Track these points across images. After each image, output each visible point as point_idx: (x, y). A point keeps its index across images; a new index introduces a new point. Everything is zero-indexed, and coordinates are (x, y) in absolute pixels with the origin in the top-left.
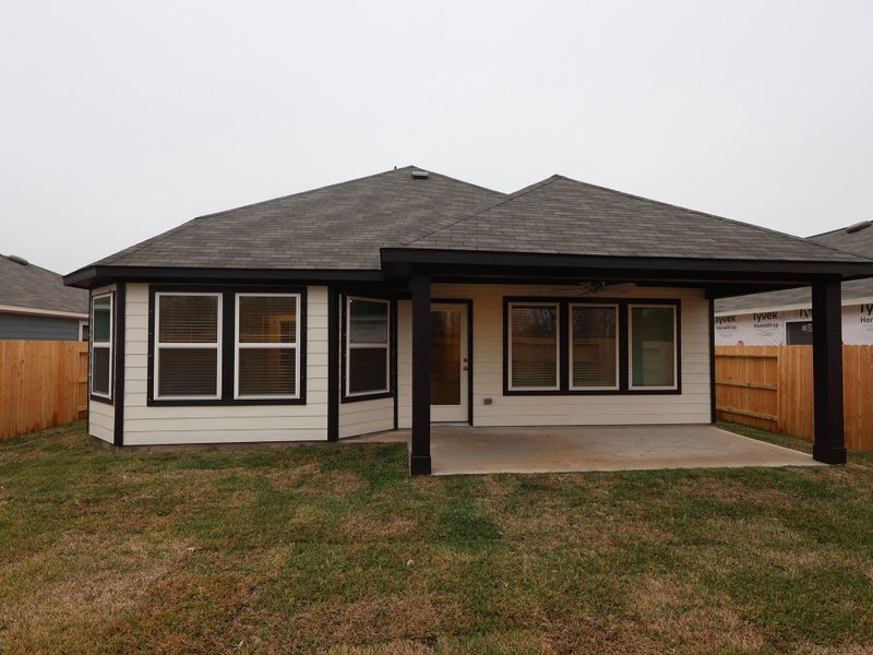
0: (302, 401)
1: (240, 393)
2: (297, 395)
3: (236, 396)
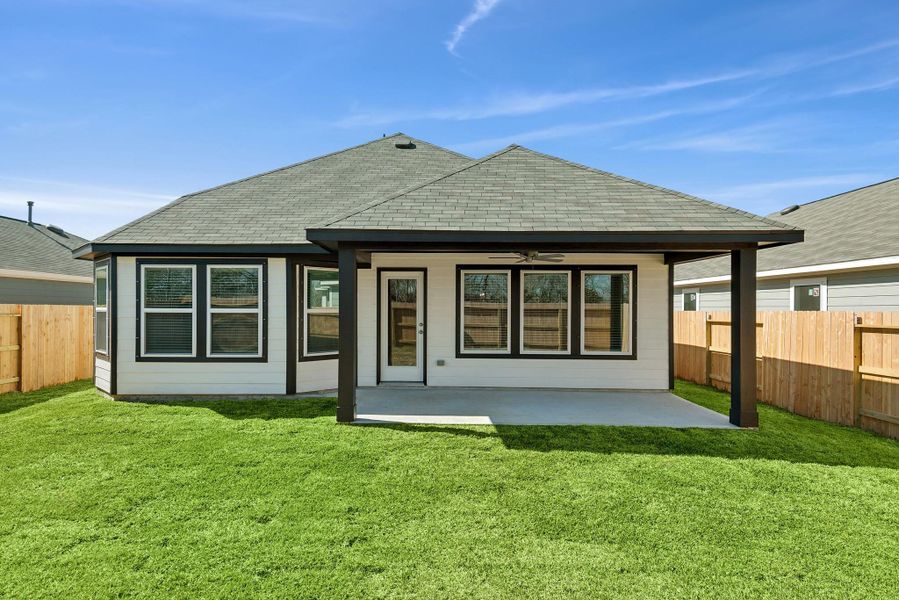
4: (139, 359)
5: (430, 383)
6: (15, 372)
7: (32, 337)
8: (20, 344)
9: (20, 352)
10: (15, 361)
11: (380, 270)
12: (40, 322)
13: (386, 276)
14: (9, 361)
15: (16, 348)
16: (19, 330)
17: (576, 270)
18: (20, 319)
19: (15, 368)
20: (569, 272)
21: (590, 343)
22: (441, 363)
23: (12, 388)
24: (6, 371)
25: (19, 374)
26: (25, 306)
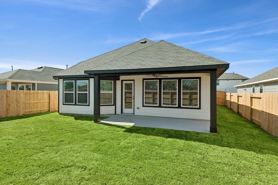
0: (89, 105)
1: (78, 103)
2: (88, 104)
3: (77, 104)
4: (63, 104)
5: (135, 114)
6: (48, 107)
7: (52, 99)
8: (50, 100)
9: (49, 102)
10: (49, 104)
11: (122, 81)
12: (55, 95)
13: (124, 82)
14: (47, 104)
15: (49, 101)
16: (49, 97)
17: (180, 79)
18: (49, 94)
19: (49, 106)
20: (177, 80)
21: (184, 104)
22: (138, 108)
23: (48, 111)
24: (46, 107)
25: (49, 107)
26: (51, 91)
